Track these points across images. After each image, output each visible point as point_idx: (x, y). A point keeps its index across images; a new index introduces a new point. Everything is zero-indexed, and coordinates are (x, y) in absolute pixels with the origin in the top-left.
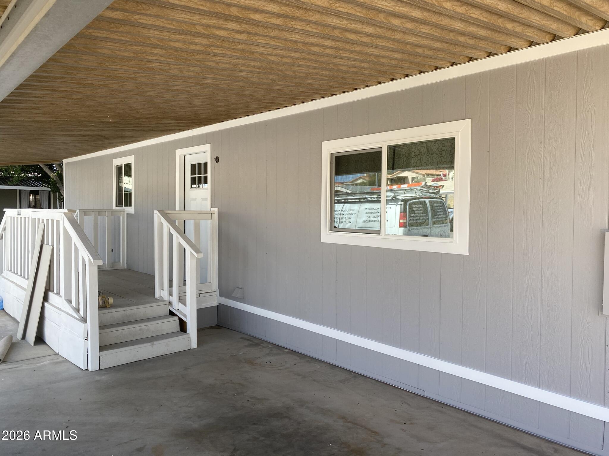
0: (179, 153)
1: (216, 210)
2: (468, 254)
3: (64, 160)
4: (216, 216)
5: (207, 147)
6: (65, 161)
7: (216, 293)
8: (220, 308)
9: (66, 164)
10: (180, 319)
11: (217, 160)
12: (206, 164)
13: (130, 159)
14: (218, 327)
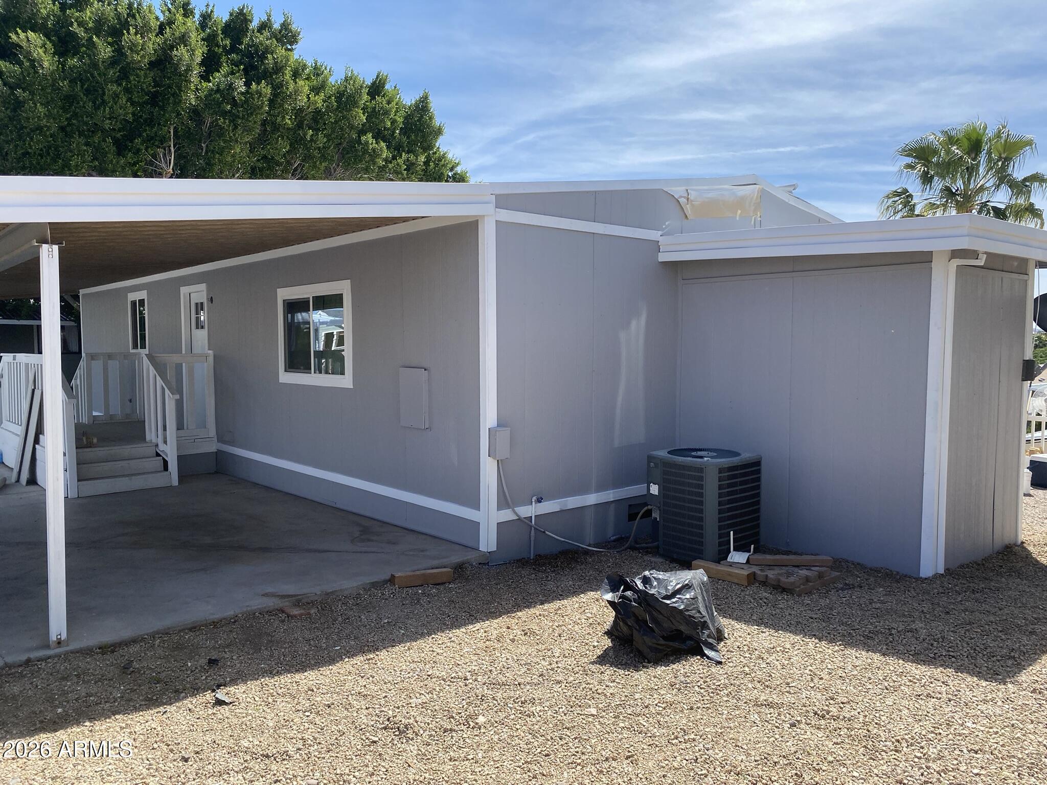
0: (184, 290)
1: (210, 352)
2: (352, 387)
3: (80, 290)
4: (211, 359)
5: (203, 287)
6: (82, 292)
7: (213, 439)
8: (219, 454)
9: (83, 295)
10: (163, 458)
11: (211, 300)
12: (202, 303)
13: (143, 295)
14: (216, 472)
